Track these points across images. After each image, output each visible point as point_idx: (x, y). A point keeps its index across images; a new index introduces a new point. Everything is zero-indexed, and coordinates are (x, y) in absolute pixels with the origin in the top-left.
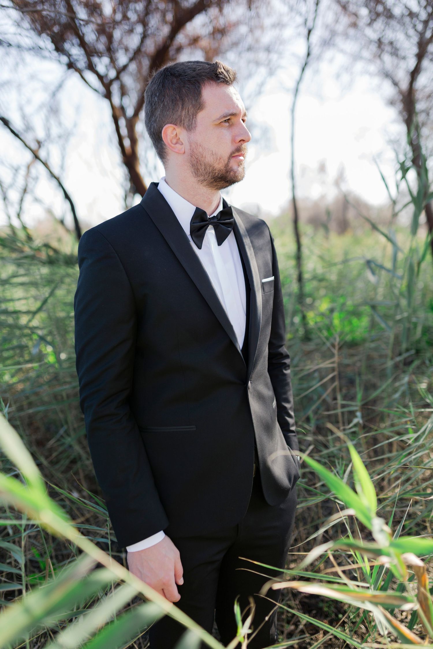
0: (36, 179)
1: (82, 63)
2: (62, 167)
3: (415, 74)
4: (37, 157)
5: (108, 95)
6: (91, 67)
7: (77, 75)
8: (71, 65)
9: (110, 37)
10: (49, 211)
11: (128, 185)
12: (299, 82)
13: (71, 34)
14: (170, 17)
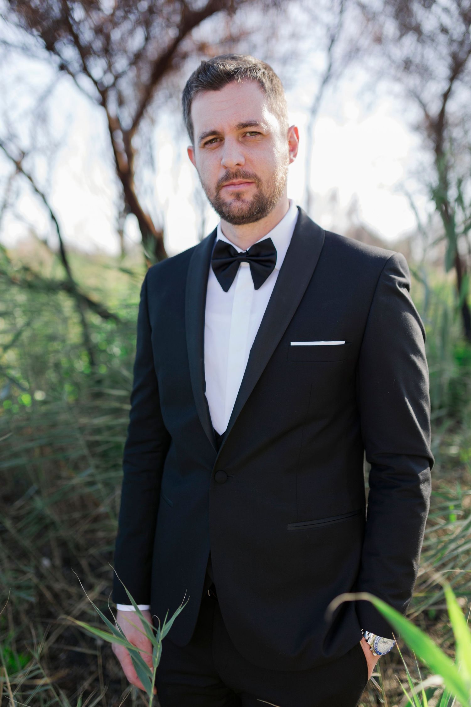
0: (18, 194)
1: (75, 66)
2: (48, 181)
3: (446, 96)
4: (19, 168)
5: (104, 103)
6: (85, 70)
7: (69, 77)
8: (63, 67)
9: (108, 38)
10: (32, 231)
11: (123, 205)
12: (318, 99)
13: (65, 31)
14: (177, 18)
